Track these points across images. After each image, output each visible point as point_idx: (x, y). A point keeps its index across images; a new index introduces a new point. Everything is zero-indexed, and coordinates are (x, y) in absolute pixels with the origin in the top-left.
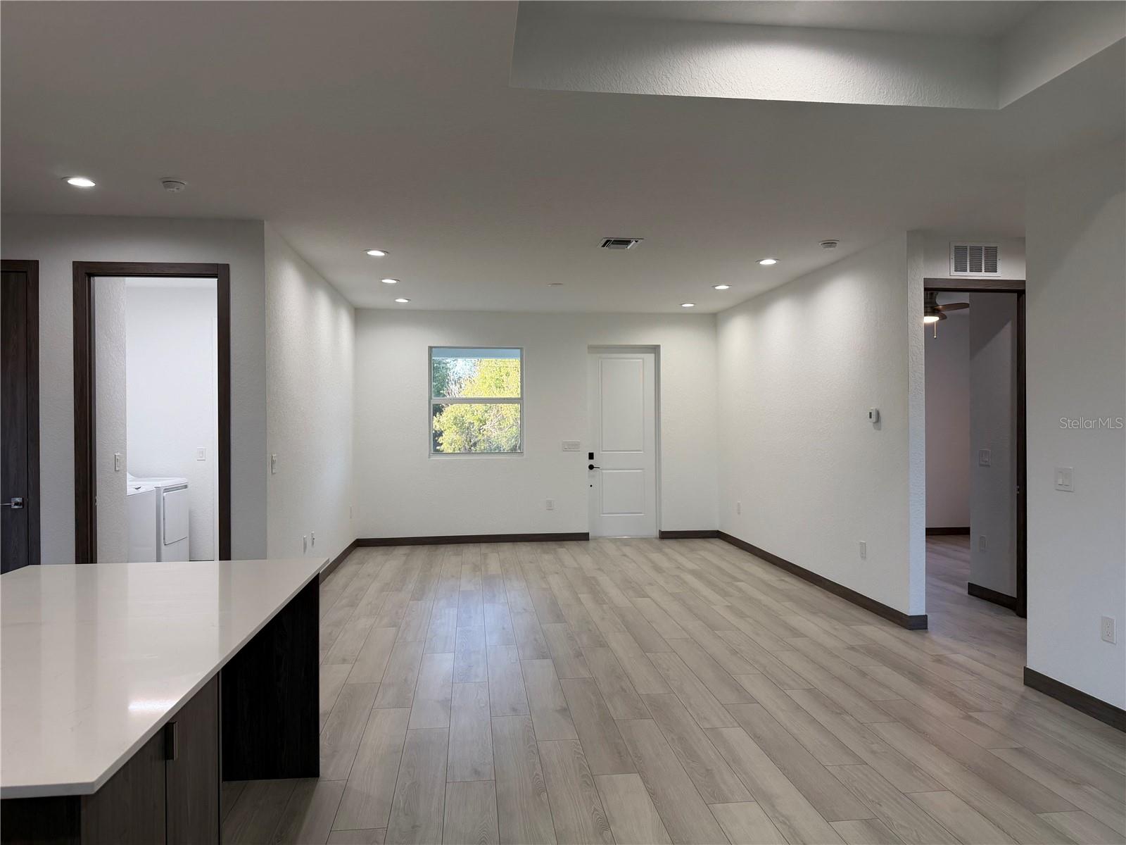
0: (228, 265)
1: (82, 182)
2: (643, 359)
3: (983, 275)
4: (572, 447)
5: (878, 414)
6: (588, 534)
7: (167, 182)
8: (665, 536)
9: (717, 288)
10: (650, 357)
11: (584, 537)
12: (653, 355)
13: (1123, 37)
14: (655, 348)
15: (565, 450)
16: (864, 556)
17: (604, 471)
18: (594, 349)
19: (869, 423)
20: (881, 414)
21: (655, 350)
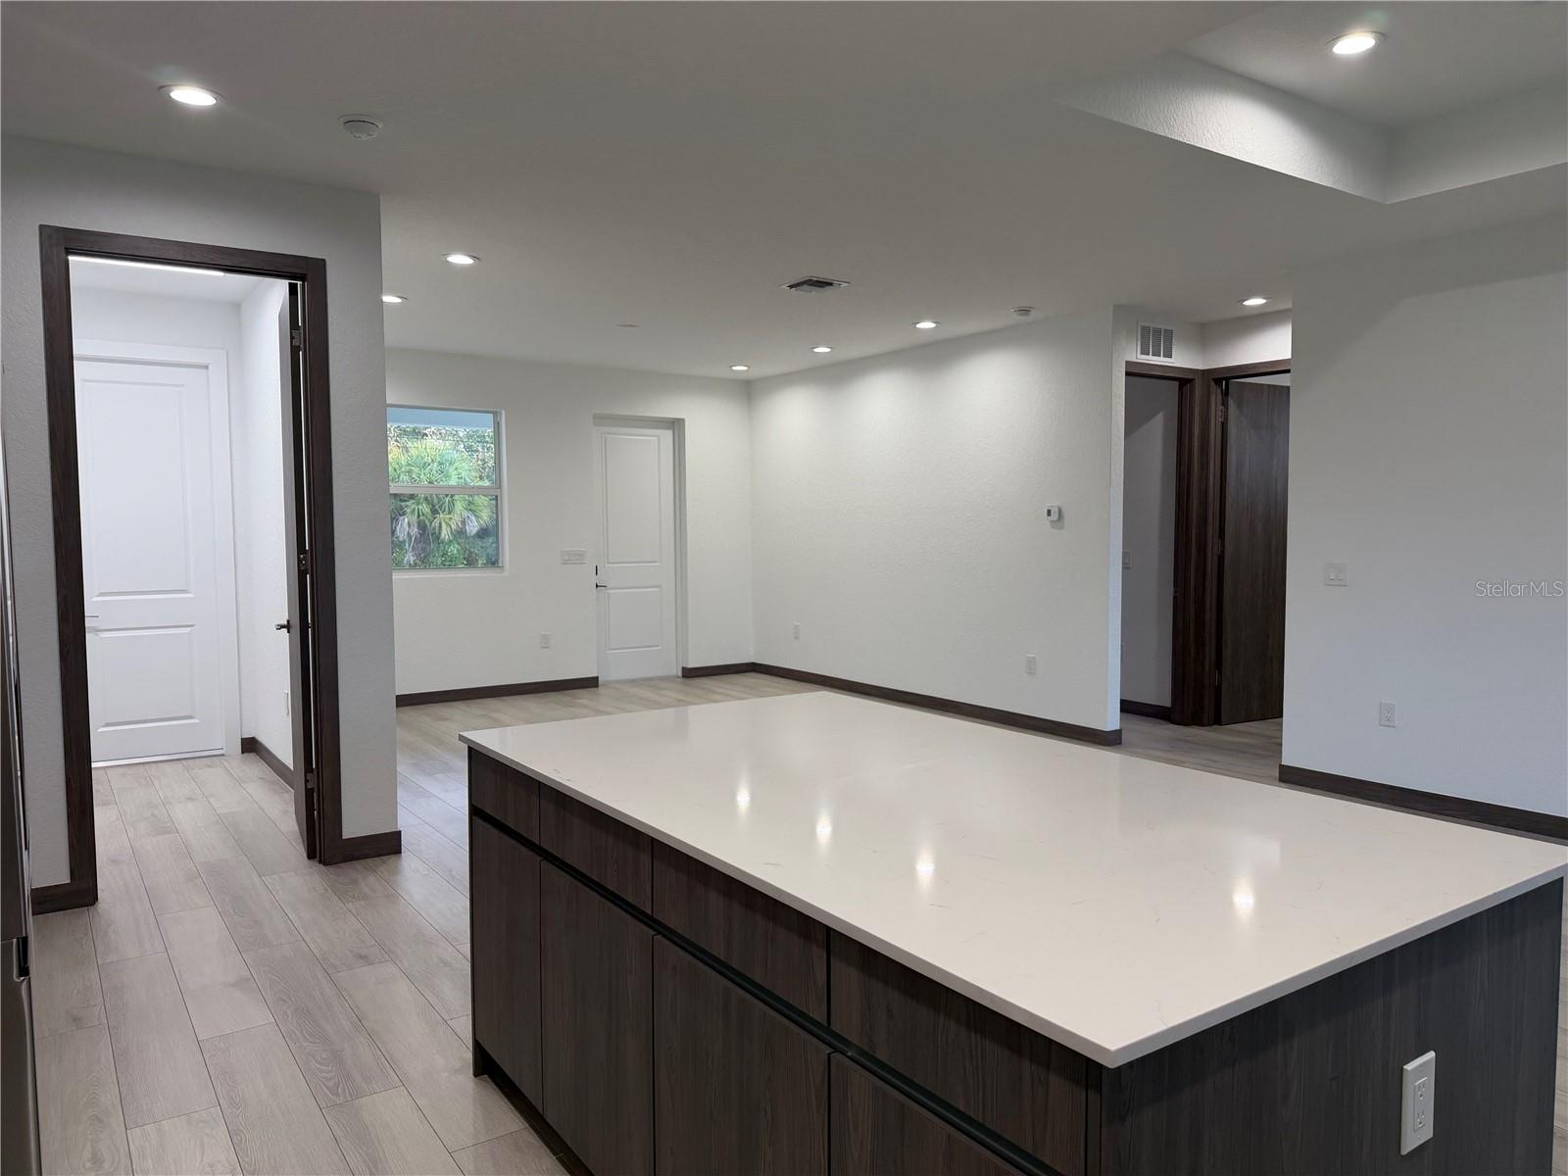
0: (324, 260)
1: (192, 96)
2: (658, 437)
3: (1161, 361)
4: (573, 558)
5: (1060, 511)
6: (597, 678)
7: (354, 123)
8: (690, 674)
9: (816, 350)
10: (667, 436)
11: (591, 683)
12: (670, 432)
13: (1564, 161)
14: (673, 422)
15: (565, 562)
16: (1031, 672)
17: (611, 591)
18: (601, 420)
19: (1046, 521)
20: (1064, 511)
21: (676, 426)
